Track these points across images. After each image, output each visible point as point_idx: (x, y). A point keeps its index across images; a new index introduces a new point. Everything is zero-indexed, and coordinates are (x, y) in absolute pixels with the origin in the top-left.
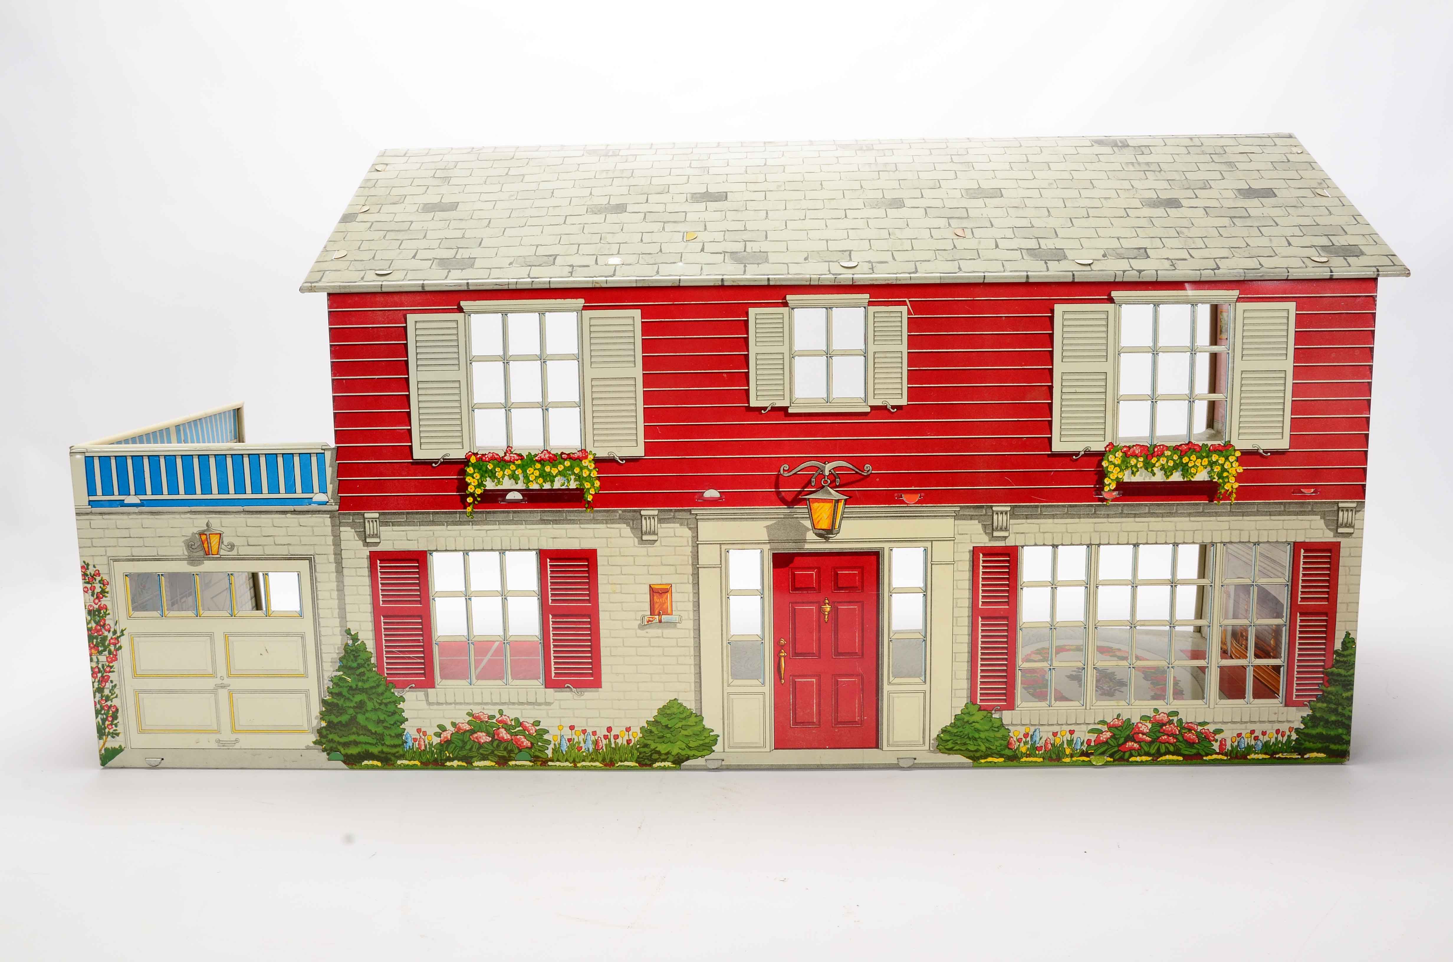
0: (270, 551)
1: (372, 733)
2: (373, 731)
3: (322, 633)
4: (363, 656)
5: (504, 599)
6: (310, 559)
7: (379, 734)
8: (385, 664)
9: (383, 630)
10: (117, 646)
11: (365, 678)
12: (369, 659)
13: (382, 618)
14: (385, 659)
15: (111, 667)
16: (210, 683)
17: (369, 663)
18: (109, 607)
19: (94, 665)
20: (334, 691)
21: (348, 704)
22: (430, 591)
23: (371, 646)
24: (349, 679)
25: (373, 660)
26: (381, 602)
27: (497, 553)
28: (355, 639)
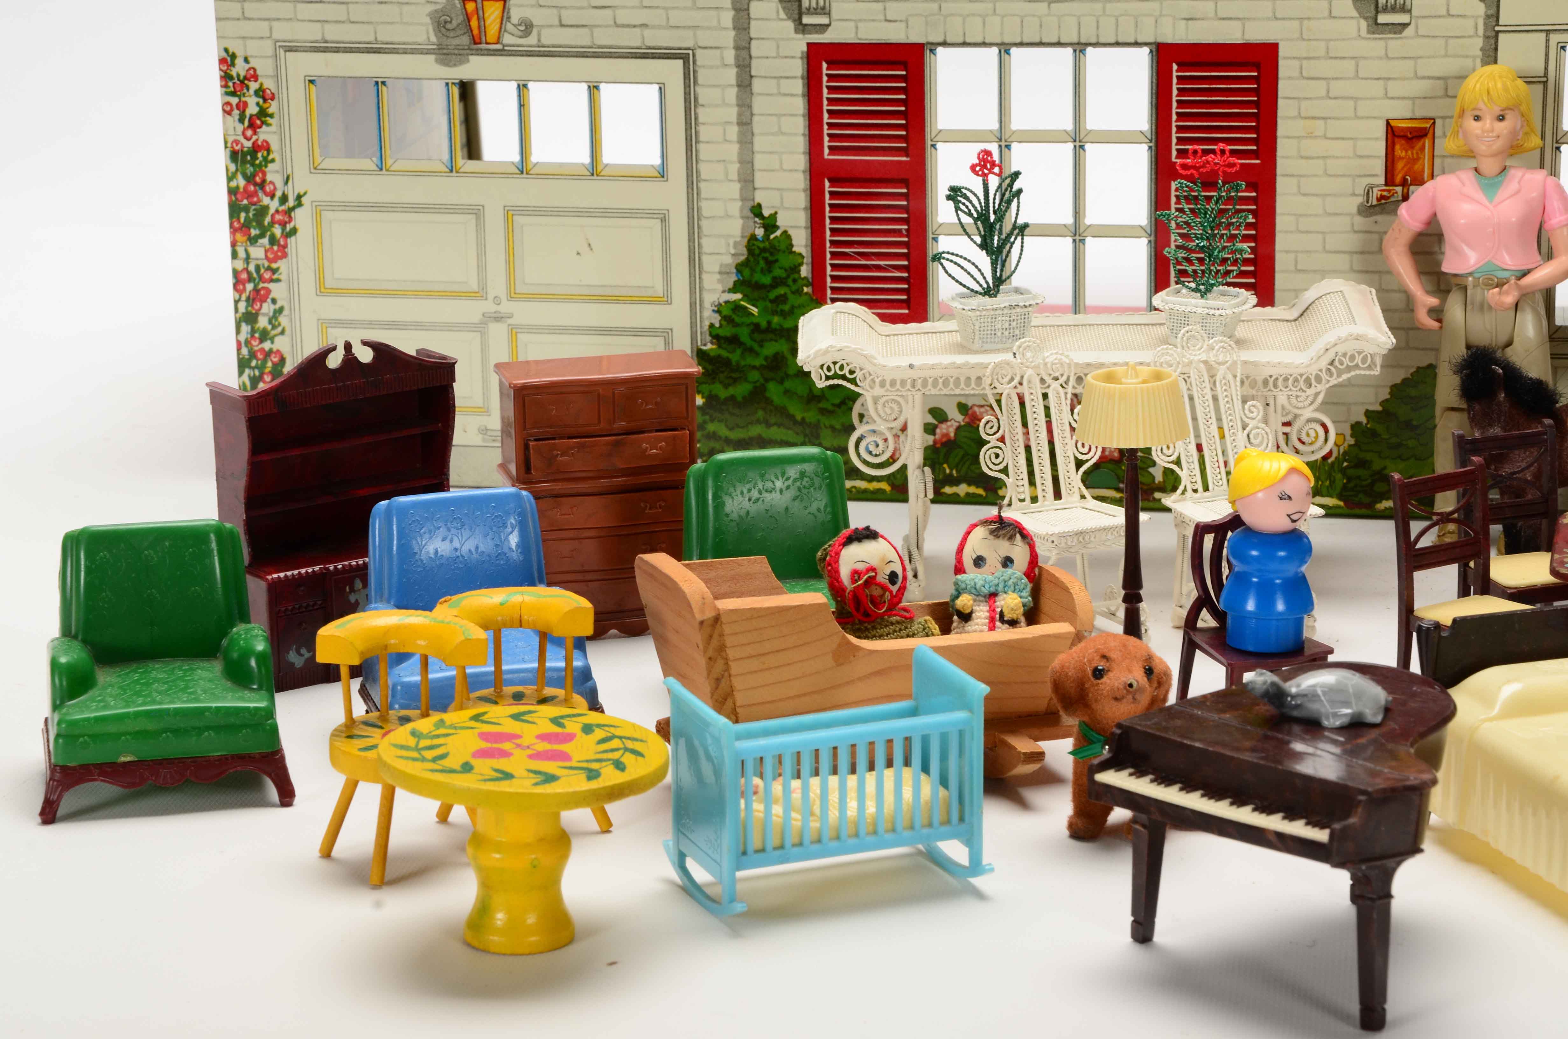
0: (605, 38)
1: (795, 422)
2: (799, 418)
3: (705, 212)
4: (785, 261)
5: (1079, 150)
6: (685, 58)
7: (809, 425)
8: (829, 280)
9: (827, 209)
10: (288, 227)
11: (786, 307)
12: (796, 269)
13: (827, 184)
14: (829, 268)
15: (274, 271)
16: (472, 311)
17: (796, 276)
18: (275, 146)
19: (240, 265)
20: (723, 333)
21: (751, 361)
22: (928, 130)
23: (801, 242)
24: (754, 310)
25: (805, 271)
26: (826, 151)
27: (1069, 50)
28: (770, 225)
